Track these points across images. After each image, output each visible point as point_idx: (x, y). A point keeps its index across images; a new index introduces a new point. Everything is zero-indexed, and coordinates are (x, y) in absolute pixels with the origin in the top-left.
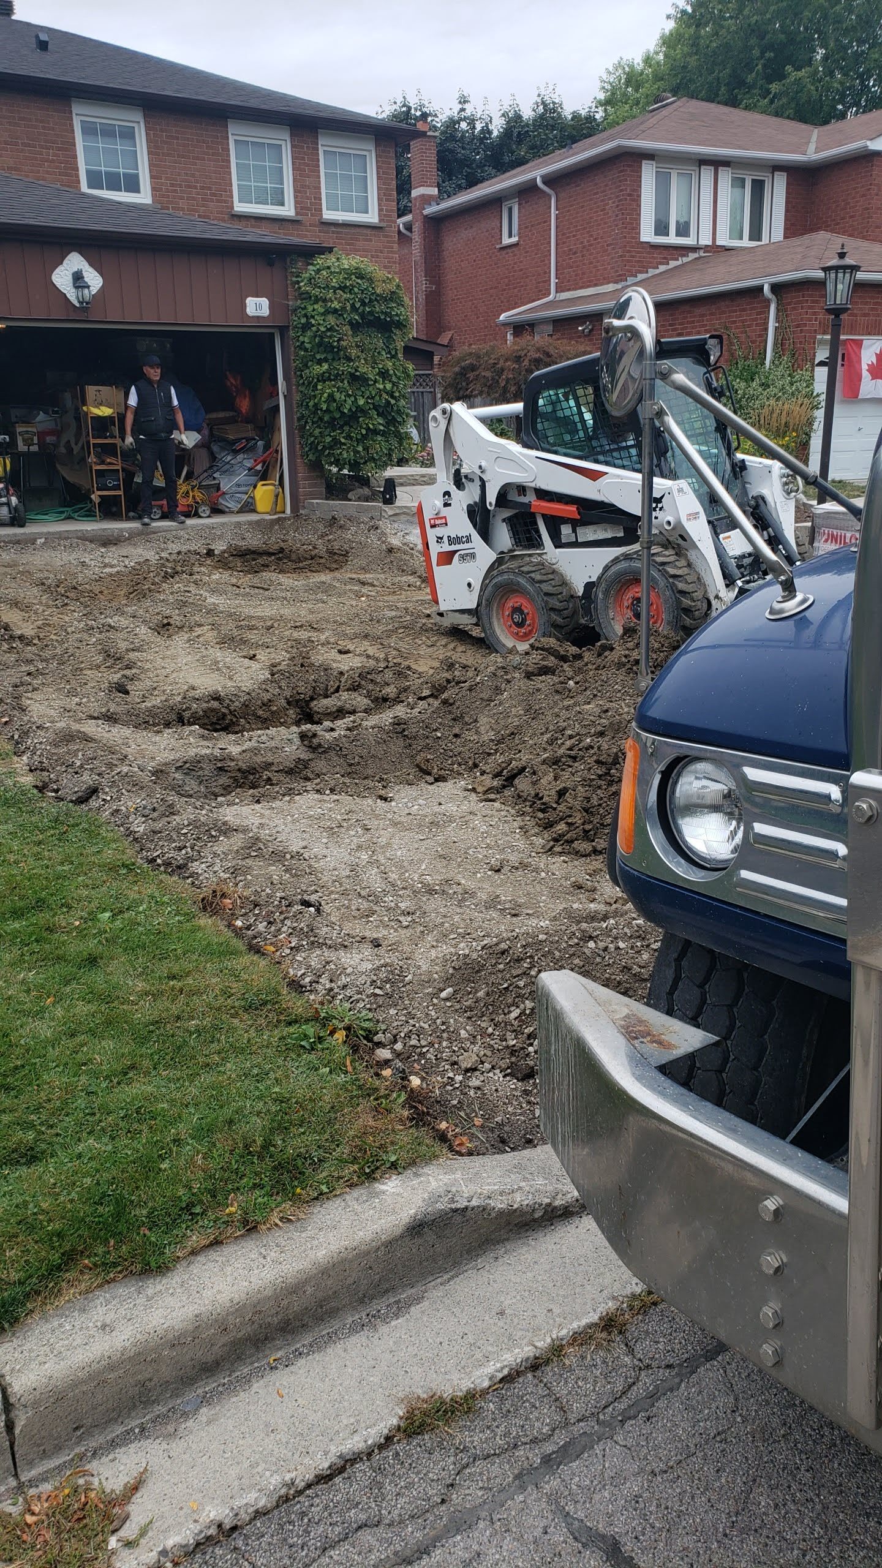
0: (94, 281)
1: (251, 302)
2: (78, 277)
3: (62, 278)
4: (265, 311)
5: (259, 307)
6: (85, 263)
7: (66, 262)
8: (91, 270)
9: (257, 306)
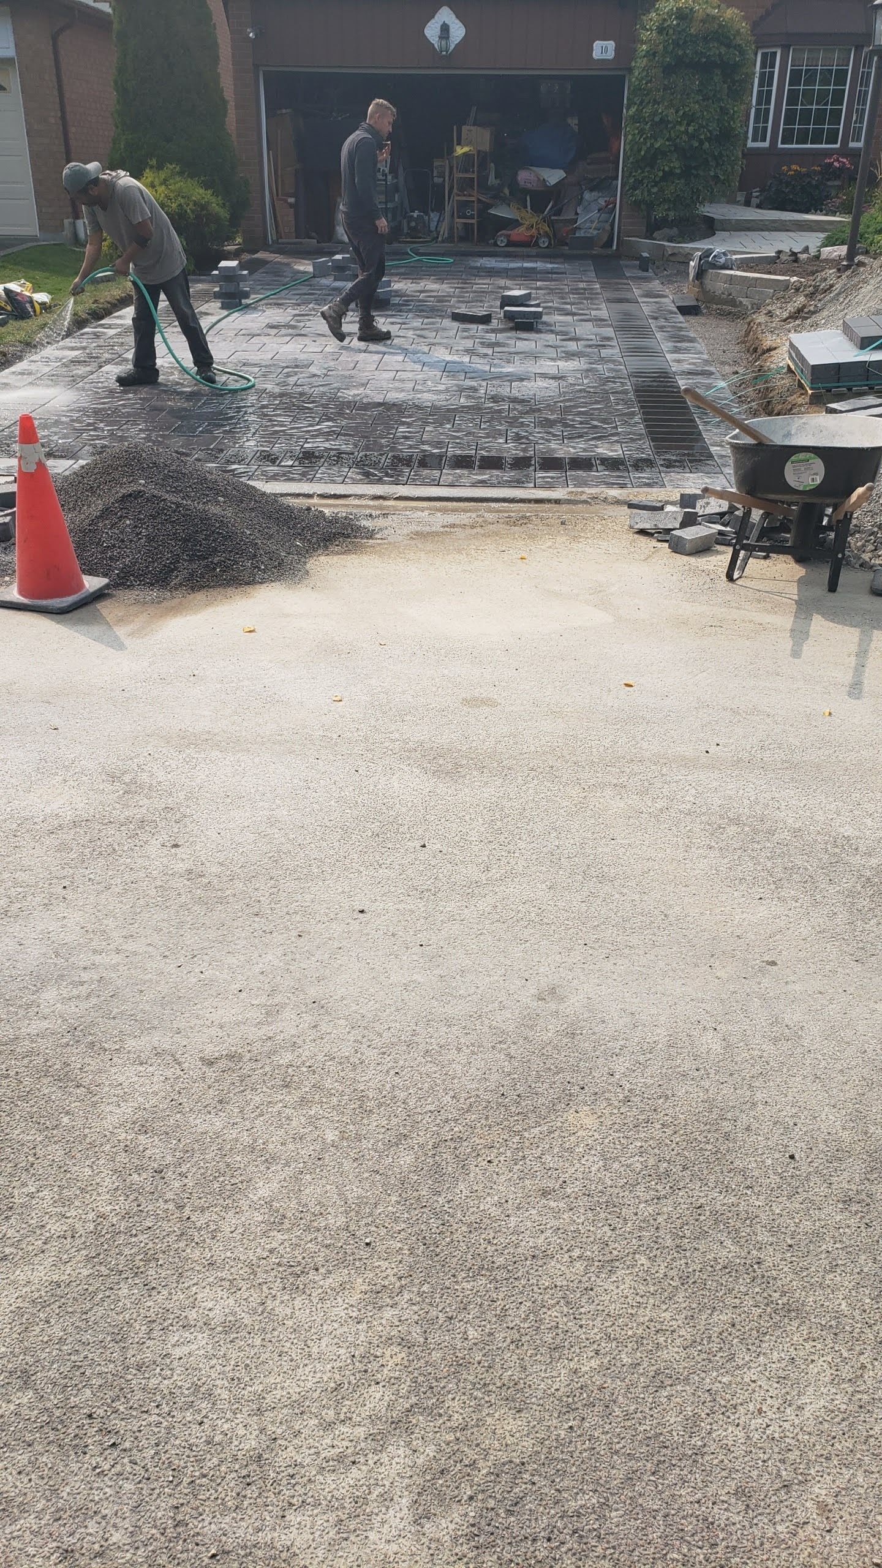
0: (458, 32)
1: (598, 45)
2: (445, 29)
3: (432, 31)
4: (610, 55)
5: (605, 50)
6: (454, 16)
7: (436, 17)
8: (457, 21)
9: (603, 50)
